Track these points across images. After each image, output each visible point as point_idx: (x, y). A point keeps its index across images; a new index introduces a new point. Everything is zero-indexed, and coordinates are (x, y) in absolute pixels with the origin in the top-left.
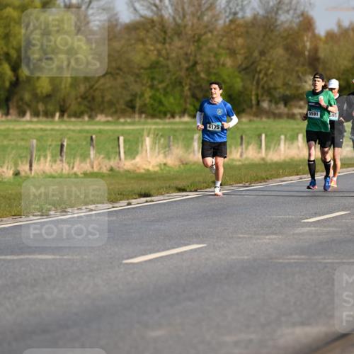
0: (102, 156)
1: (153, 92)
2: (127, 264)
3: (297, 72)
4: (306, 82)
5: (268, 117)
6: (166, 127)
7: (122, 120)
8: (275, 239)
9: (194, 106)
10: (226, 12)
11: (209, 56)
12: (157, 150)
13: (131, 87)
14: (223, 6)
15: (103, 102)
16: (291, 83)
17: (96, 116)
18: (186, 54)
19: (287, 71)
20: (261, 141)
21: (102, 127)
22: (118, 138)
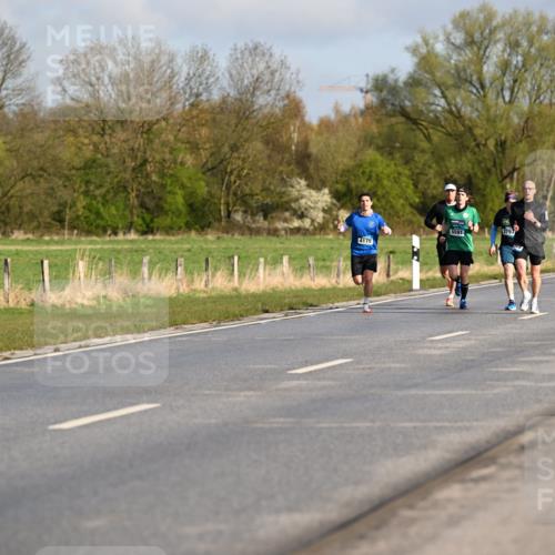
0: (21, 286)
1: (88, 200)
2: (55, 430)
3: (281, 172)
4: (292, 187)
5: (243, 234)
6: (106, 247)
7: (47, 238)
8: (252, 396)
9: (143, 219)
10: (185, 93)
11: (164, 152)
12: (93, 277)
13: (59, 193)
14: (181, 85)
15: (21, 213)
16: (272, 187)
17: (12, 233)
18: (133, 149)
19: (267, 171)
20: (233, 265)
21: (19, 248)
22: (42, 262)
